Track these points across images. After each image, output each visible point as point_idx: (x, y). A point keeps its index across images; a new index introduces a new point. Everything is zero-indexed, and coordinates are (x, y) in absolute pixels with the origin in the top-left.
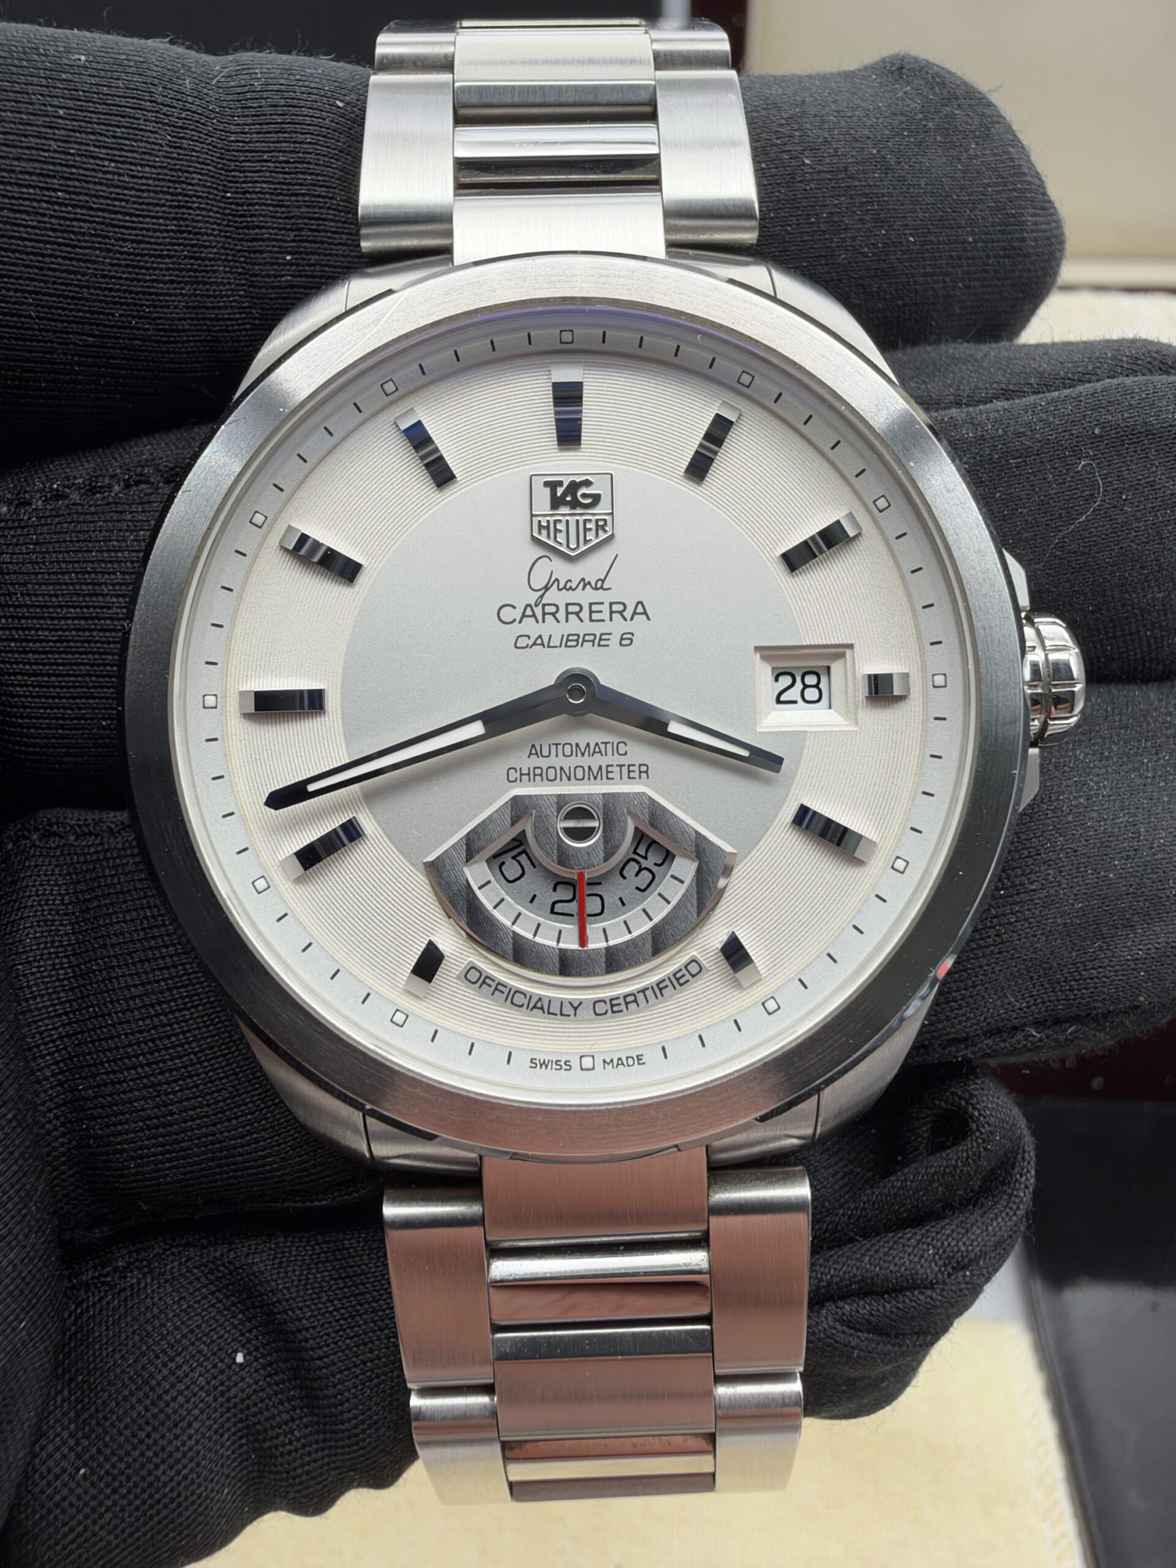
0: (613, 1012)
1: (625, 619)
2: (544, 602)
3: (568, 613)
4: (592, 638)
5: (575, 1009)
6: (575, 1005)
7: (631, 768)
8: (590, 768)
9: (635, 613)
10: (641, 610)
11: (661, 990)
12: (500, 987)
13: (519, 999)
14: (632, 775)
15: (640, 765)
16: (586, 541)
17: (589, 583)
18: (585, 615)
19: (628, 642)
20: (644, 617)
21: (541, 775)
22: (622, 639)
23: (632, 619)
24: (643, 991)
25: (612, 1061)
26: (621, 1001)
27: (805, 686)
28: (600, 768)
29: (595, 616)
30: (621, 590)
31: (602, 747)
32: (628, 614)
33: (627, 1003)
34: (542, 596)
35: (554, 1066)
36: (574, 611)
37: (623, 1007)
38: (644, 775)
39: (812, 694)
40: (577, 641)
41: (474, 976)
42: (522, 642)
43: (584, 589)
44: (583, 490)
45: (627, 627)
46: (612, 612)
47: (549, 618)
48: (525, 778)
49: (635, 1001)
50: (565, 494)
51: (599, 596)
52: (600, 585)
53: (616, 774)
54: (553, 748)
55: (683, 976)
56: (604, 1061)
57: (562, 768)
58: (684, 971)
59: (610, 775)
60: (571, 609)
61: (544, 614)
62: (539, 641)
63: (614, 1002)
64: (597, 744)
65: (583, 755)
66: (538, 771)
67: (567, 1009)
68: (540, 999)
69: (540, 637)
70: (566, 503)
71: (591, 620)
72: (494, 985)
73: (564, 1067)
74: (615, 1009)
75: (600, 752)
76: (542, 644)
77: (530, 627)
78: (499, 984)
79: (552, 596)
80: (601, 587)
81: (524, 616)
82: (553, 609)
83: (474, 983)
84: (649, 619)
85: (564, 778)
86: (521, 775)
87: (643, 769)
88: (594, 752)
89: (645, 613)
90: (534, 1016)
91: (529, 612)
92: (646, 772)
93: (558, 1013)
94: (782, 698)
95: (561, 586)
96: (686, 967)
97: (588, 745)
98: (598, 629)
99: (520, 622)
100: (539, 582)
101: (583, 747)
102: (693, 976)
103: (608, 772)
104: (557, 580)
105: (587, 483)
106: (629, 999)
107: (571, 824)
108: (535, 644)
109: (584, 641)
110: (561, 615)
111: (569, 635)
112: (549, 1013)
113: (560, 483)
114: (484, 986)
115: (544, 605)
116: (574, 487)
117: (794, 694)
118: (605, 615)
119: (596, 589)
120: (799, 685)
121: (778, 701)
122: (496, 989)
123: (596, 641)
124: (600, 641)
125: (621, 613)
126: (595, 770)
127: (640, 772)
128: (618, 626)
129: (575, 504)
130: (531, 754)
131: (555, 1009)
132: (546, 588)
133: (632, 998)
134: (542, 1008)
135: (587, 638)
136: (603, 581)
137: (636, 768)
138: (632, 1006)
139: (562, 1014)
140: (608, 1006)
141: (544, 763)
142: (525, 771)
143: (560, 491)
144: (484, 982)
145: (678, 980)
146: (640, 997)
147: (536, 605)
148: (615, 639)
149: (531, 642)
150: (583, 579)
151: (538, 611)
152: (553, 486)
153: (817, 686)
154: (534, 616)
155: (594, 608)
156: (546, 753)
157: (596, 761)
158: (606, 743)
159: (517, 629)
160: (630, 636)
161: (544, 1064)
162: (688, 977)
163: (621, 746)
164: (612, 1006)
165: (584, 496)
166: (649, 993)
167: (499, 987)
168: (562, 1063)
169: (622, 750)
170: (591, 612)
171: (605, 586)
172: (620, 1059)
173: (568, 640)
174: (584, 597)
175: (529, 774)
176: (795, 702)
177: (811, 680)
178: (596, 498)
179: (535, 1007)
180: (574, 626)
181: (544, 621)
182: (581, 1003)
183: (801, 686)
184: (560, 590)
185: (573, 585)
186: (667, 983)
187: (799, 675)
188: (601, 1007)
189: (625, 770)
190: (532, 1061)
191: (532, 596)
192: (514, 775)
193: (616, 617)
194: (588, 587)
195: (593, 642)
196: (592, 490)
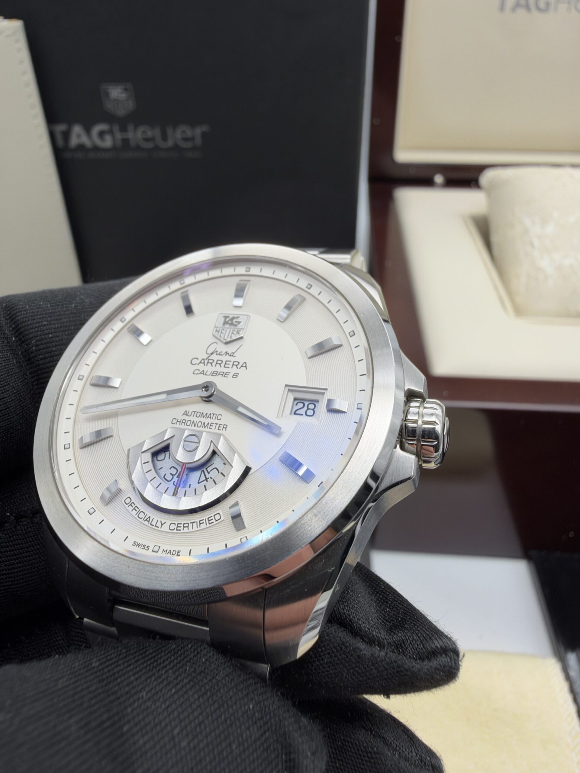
0: (177, 530)
1: (237, 368)
2: (210, 358)
3: (217, 363)
4: (222, 373)
5: (162, 525)
6: (163, 523)
7: (220, 426)
8: (204, 423)
9: (242, 366)
10: (245, 365)
11: (200, 524)
12: (136, 508)
13: (141, 515)
14: (220, 428)
15: (224, 425)
16: (231, 337)
17: (228, 354)
18: (223, 365)
19: (235, 376)
20: (245, 368)
21: (185, 423)
22: (234, 375)
23: (240, 368)
24: (192, 523)
25: (167, 550)
26: (182, 525)
27: (308, 409)
28: (208, 424)
29: (226, 366)
30: (240, 357)
31: (212, 415)
32: (239, 366)
33: (184, 527)
34: (209, 357)
35: (142, 547)
36: (219, 363)
37: (182, 528)
38: (224, 429)
39: (310, 412)
40: (216, 374)
41: (128, 501)
42: (196, 372)
43: (226, 355)
44: (236, 320)
45: (237, 371)
46: (233, 365)
47: (209, 364)
48: (178, 423)
49: (188, 527)
50: (229, 321)
51: (230, 358)
52: (232, 355)
53: (213, 427)
54: (193, 413)
55: (212, 519)
56: (164, 550)
57: (193, 422)
58: (213, 518)
59: (211, 427)
60: (219, 362)
61: (208, 362)
62: (202, 372)
63: (179, 525)
64: (210, 414)
65: (203, 417)
66: (184, 421)
67: (159, 524)
68: (150, 517)
69: (203, 371)
70: (228, 324)
71: (224, 367)
72: (134, 506)
73: (146, 548)
74: (178, 528)
75: (210, 417)
76: (203, 374)
77: (201, 367)
78: (136, 506)
79: (213, 357)
80: (233, 356)
81: (200, 362)
82: (211, 361)
83: (127, 504)
84: (246, 369)
85: (193, 425)
86: (178, 421)
87: (225, 426)
88: (208, 417)
89: (246, 367)
90: (144, 524)
91: (203, 361)
92: (226, 428)
93: (155, 525)
94: (297, 412)
95: (218, 353)
96: (214, 516)
97: (207, 414)
98: (225, 370)
99: (198, 364)
100: (210, 352)
101: (204, 414)
102: (216, 521)
103: (211, 426)
104: (217, 351)
105: (237, 318)
106: (185, 525)
108: (201, 373)
109: (219, 374)
110: (214, 364)
111: (214, 371)
112: (151, 524)
113: (228, 317)
114: (130, 506)
115: (209, 360)
116: (233, 318)
117: (303, 411)
118: (230, 366)
119: (230, 356)
120: (306, 408)
121: (294, 413)
122: (134, 509)
123: (224, 375)
124: (225, 375)
125: (236, 365)
126: (206, 424)
127: (223, 428)
128: (234, 370)
129: (232, 324)
130: (184, 414)
131: (154, 523)
132: (212, 354)
133: (187, 525)
134: (149, 521)
135: (221, 373)
136: (234, 353)
137: (222, 426)
138: (186, 529)
140: (176, 527)
141: (187, 418)
142: (179, 420)
143: (227, 319)
144: (131, 505)
145: (209, 521)
146: (191, 525)
147: (206, 359)
148: (231, 375)
149: (199, 372)
150: (226, 352)
151: (206, 361)
152: (226, 317)
153: (313, 409)
154: (204, 363)
155: (227, 363)
156: (189, 414)
157: (207, 421)
158: (214, 414)
159: (196, 367)
160: (237, 374)
161: (139, 545)
162: (214, 520)
163: (220, 416)
164: (178, 527)
165: (236, 322)
166: (195, 524)
168: (146, 547)
169: (219, 418)
170: (226, 364)
171: (234, 355)
172: (170, 551)
173: (213, 373)
174: (225, 358)
175: (180, 422)
176: (302, 415)
177: (312, 406)
178: (239, 323)
179: (146, 520)
180: (218, 369)
181: (207, 365)
182: (165, 523)
183: (306, 409)
184: (217, 354)
185: (222, 354)
186: (204, 521)
187: (306, 404)
188: (173, 526)
189: (218, 426)
190: (134, 542)
191: (206, 356)
192: (174, 421)
193: (234, 367)
194: (227, 355)
195: (222, 375)
196: (238, 320)
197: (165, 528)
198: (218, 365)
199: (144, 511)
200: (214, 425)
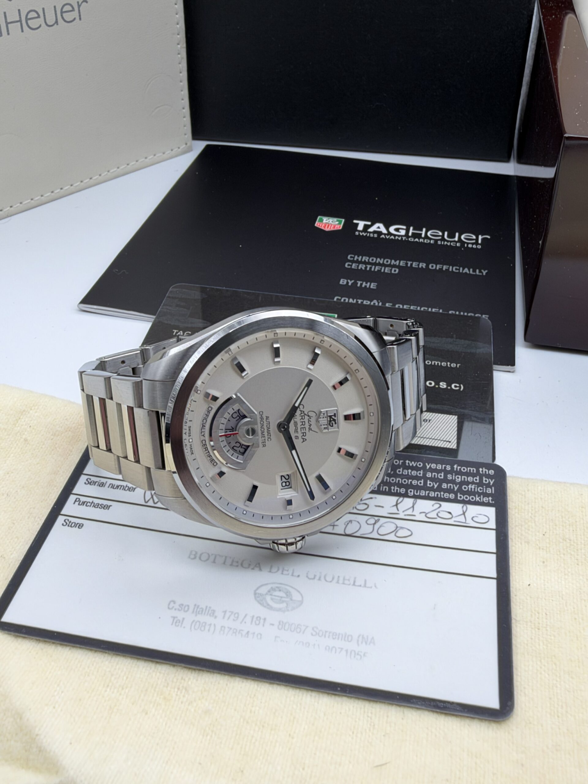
1: (302, 436)
5: (203, 435)
6: (204, 435)
10: (304, 440)
13: (205, 421)
16: (321, 425)
18: (302, 426)
19: (296, 438)
20: (302, 441)
24: (209, 452)
25: (191, 447)
26: (206, 447)
27: (286, 482)
28: (264, 435)
29: (302, 429)
30: (309, 435)
32: (303, 437)
34: (306, 415)
36: (303, 423)
37: (204, 447)
38: (263, 446)
39: (284, 484)
40: (296, 425)
41: (211, 409)
44: (333, 422)
45: (300, 438)
46: (303, 433)
47: (301, 417)
49: (206, 450)
50: (333, 418)
51: (307, 429)
52: (310, 429)
54: (268, 422)
56: (191, 445)
59: (262, 438)
61: (302, 416)
63: (205, 445)
65: (267, 430)
67: (203, 434)
68: (205, 427)
69: (296, 416)
70: (330, 419)
71: (301, 428)
72: (208, 414)
77: (299, 413)
78: (208, 416)
79: (307, 417)
80: (309, 430)
81: (301, 411)
82: (303, 418)
83: (208, 409)
84: (302, 442)
85: (261, 426)
89: (304, 441)
90: (200, 426)
92: (264, 446)
94: (283, 477)
95: (310, 420)
96: (215, 462)
97: (270, 431)
98: (299, 430)
100: (310, 414)
101: (270, 429)
102: (213, 464)
104: (310, 418)
105: (336, 423)
107: (250, 430)
110: (302, 420)
113: (335, 417)
114: (208, 412)
115: (304, 416)
116: (334, 420)
117: (284, 480)
118: (303, 431)
119: (309, 428)
120: (286, 481)
121: (282, 476)
123: (296, 430)
129: (330, 421)
130: (266, 417)
131: (203, 430)
132: (308, 416)
134: (203, 427)
136: (311, 430)
137: (264, 444)
138: (205, 450)
139: (201, 432)
140: (204, 443)
141: (265, 420)
142: (262, 416)
143: (333, 417)
145: (212, 460)
146: (207, 451)
148: (297, 434)
150: (311, 425)
151: (303, 414)
152: (335, 415)
153: (286, 485)
154: (301, 413)
155: (304, 429)
156: (267, 420)
157: (266, 433)
158: (270, 435)
161: (189, 430)
162: (213, 463)
164: (204, 445)
165: (332, 423)
166: (208, 454)
167: (207, 416)
168: (190, 434)
169: (269, 440)
170: (303, 428)
171: (310, 431)
172: (192, 449)
173: (296, 423)
174: (307, 426)
176: (282, 480)
177: (288, 484)
178: (332, 426)
179: (203, 425)
181: (300, 416)
182: (204, 436)
184: (308, 419)
185: (310, 423)
186: (211, 458)
187: (288, 480)
188: (204, 442)
189: (264, 441)
190: (190, 427)
191: (306, 413)
192: (261, 413)
193: (302, 434)
194: (309, 426)
195: (296, 429)
196: (334, 424)
197: (202, 438)
198: (301, 423)
199: (208, 421)
200: (264, 439)
